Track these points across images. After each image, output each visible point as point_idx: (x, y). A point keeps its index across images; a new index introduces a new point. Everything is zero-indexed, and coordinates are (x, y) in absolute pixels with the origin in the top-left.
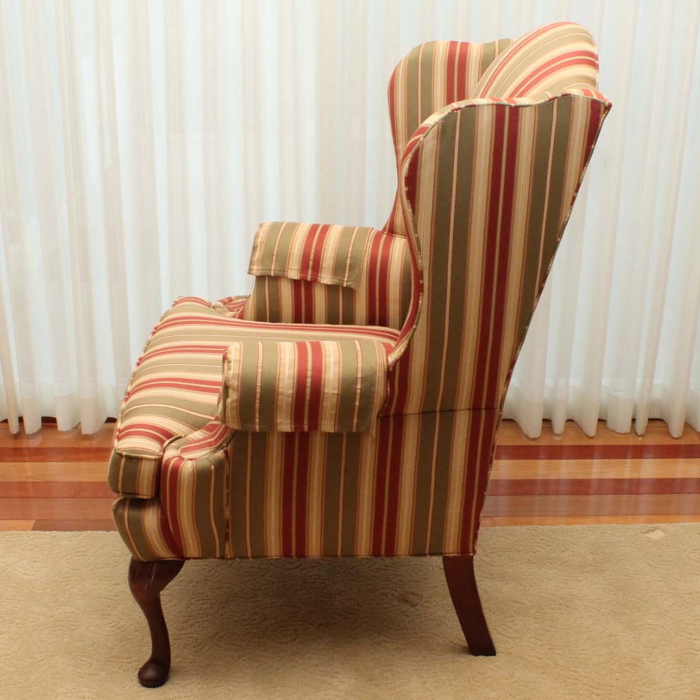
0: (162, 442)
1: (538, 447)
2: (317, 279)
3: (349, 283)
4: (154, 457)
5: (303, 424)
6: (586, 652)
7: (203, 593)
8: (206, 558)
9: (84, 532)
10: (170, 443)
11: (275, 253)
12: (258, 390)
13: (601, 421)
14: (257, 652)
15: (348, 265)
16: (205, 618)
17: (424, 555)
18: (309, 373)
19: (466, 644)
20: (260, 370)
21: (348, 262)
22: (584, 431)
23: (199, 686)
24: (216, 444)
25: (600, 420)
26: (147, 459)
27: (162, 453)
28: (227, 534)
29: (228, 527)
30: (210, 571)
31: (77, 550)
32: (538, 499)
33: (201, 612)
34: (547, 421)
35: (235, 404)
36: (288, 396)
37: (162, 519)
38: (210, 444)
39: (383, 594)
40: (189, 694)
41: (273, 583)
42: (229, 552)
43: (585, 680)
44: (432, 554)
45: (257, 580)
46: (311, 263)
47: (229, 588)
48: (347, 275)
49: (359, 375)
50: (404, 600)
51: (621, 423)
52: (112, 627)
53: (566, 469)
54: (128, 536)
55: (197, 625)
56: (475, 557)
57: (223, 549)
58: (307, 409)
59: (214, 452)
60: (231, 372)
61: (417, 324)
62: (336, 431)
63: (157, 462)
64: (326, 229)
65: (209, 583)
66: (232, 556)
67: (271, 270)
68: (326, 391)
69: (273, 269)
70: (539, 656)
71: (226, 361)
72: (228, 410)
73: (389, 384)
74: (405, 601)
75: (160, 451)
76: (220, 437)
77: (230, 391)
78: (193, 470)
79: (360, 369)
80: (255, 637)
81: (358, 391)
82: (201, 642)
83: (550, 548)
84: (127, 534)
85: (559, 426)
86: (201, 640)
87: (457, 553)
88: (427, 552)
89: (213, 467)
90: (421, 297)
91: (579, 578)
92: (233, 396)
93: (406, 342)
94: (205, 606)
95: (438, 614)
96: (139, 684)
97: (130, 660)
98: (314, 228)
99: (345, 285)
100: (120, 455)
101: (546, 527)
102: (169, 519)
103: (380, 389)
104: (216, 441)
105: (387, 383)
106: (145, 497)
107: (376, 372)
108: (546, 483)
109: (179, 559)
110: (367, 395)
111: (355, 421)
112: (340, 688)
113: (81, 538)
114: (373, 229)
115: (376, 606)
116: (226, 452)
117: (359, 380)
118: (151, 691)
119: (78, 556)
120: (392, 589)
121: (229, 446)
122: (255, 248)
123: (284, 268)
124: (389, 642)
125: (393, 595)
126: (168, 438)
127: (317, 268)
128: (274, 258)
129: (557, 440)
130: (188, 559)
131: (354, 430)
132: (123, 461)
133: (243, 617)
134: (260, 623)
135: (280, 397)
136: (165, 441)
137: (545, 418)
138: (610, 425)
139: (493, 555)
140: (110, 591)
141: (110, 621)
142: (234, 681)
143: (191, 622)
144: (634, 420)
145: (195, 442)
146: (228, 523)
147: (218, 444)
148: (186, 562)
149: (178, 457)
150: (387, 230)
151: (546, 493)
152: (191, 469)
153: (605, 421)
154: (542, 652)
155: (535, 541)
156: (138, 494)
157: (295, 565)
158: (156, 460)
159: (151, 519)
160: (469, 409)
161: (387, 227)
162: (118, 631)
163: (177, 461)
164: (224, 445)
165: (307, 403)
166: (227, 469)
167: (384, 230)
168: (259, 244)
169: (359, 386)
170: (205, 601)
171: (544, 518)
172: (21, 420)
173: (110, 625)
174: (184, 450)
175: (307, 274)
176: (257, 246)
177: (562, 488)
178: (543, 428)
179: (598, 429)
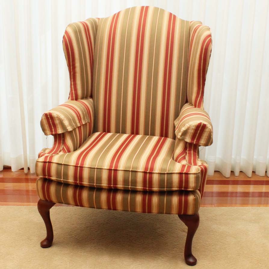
1: (229, 181)
7: (106, 228)
11: (71, 119)
22: (247, 175)
23: (109, 258)
25: (253, 172)
32: (229, 198)
33: (107, 234)
34: (232, 172)
39: (175, 229)
43: (255, 259)
47: (116, 226)
51: (261, 172)
52: (73, 238)
53: (240, 189)
65: (108, 224)
85: (237, 173)
94: (108, 232)
99: (87, 122)
108: (232, 193)
115: (173, 233)
119: (57, 215)
120: (178, 227)
125: (179, 229)
128: (72, 121)
129: (236, 179)
137: (232, 170)
138: (257, 173)
140: (71, 226)
142: (122, 257)
143: (103, 237)
144: (266, 172)
151: (232, 196)
153: (255, 172)
162: (76, 240)
170: (107, 230)
172: (29, 169)
177: (238, 195)
178: (231, 174)
179: (252, 175)
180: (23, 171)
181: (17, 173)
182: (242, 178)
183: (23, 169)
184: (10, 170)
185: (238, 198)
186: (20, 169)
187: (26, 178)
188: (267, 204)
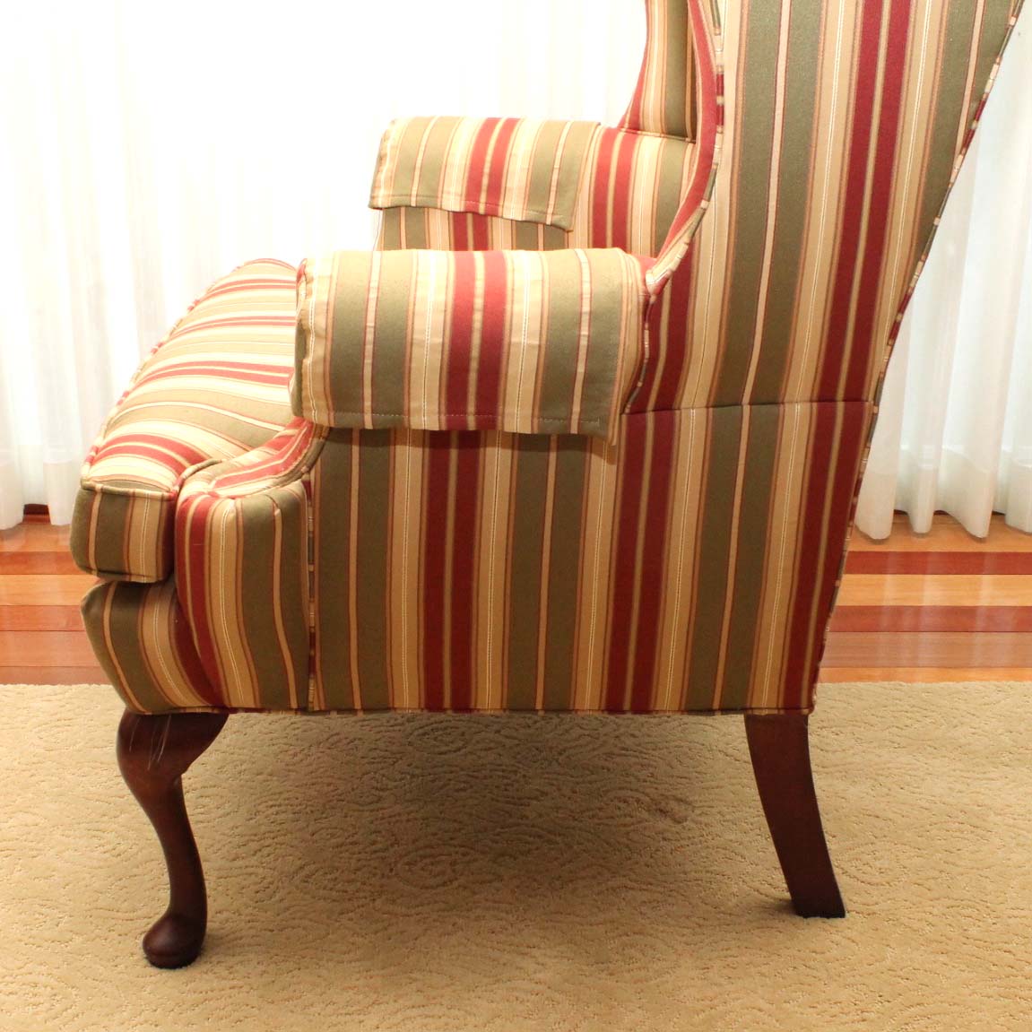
0: (179, 469)
1: (886, 554)
2: (496, 210)
3: (556, 217)
4: (158, 494)
5: (465, 412)
6: (1023, 913)
7: (280, 793)
8: (269, 711)
9: (74, 686)
10: (194, 473)
11: (418, 165)
12: (370, 337)
13: (997, 515)
14: (378, 902)
15: (554, 184)
16: (280, 839)
17: (709, 711)
18: (479, 302)
19: (787, 895)
20: (373, 295)
21: (555, 177)
22: (968, 529)
24: (286, 469)
25: (995, 514)
26: (144, 497)
27: (177, 488)
28: (311, 660)
29: (312, 645)
30: (295, 755)
31: (58, 716)
33: (274, 827)
34: (901, 516)
35: (320, 369)
36: (433, 347)
37: (177, 626)
38: (275, 471)
39: (619, 799)
40: (241, 983)
41: (413, 776)
42: (315, 695)
44: (725, 710)
45: (381, 772)
46: (485, 181)
47: (329, 785)
48: (552, 202)
49: (586, 308)
50: (661, 811)
52: (105, 852)
53: (933, 591)
54: (112, 661)
55: (266, 851)
56: (811, 719)
57: (303, 691)
58: (473, 377)
59: (283, 483)
60: (312, 300)
61: (709, 200)
62: (536, 431)
63: (165, 504)
64: (511, 125)
65: (293, 775)
66: (323, 708)
67: (411, 195)
68: (514, 340)
69: (414, 193)
70: (931, 919)
71: (303, 278)
72: (307, 382)
73: (647, 332)
74: (663, 812)
75: (174, 485)
76: (294, 456)
77: (312, 341)
78: (237, 517)
79: (586, 296)
80: (375, 875)
81: (584, 342)
82: (272, 883)
83: (928, 720)
84: (110, 656)
86: (270, 880)
87: (778, 709)
88: (716, 705)
89: (277, 512)
90: (718, 137)
91: (992, 775)
92: (317, 350)
93: (686, 239)
94: (283, 816)
95: (728, 837)
96: (145, 962)
97: (131, 915)
98: (489, 124)
99: (548, 222)
100: (90, 490)
101: (920, 685)
102: (193, 624)
103: (629, 340)
104: (286, 464)
105: (643, 329)
106: (144, 580)
107: (621, 302)
108: (898, 611)
109: (216, 712)
110: (601, 351)
111: (576, 408)
112: (540, 976)
113: (67, 695)
114: (599, 124)
115: (606, 821)
116: (307, 485)
117: (585, 319)
118: (166, 974)
119: (58, 727)
120: (637, 790)
121: (313, 472)
122: (381, 159)
123: (436, 191)
124: (633, 889)
125: (638, 801)
126: (193, 463)
127: (496, 189)
128: (417, 173)
129: (917, 546)
130: (235, 710)
131: (574, 430)
132: (98, 500)
133: (354, 839)
134: (386, 850)
135: (416, 350)
136: (184, 468)
137: (899, 508)
138: (1011, 520)
139: (825, 732)
141: (102, 842)
143: (254, 846)
145: (244, 468)
146: (313, 636)
147: (291, 468)
148: (232, 717)
149: (209, 493)
150: (626, 125)
151: (895, 628)
152: (232, 515)
153: (1004, 515)
154: (935, 911)
155: (900, 708)
156: (130, 574)
157: (454, 746)
158: (162, 499)
159: (156, 625)
160: (811, 401)
161: (627, 120)
162: (115, 860)
163: (204, 500)
164: (304, 469)
165: (474, 365)
166: (309, 519)
167: (621, 125)
168: (388, 151)
169: (585, 332)
170: (283, 808)
171: (911, 670)
173: (102, 849)
174: (221, 484)
175: (478, 201)
176: (386, 155)
177: (927, 620)
178: (894, 523)
179: (992, 528)
182: (945, 544)
185: (926, 637)
188: (1023, 666)
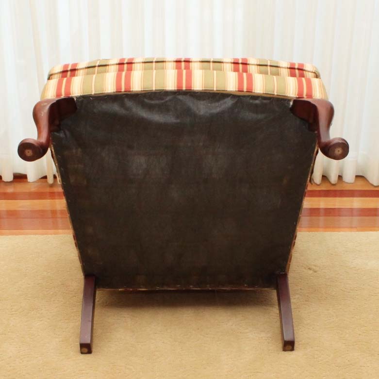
180: (46, 182)
181: (37, 184)
183: (45, 177)
184: (25, 180)
186: (40, 177)
187: (51, 191)
